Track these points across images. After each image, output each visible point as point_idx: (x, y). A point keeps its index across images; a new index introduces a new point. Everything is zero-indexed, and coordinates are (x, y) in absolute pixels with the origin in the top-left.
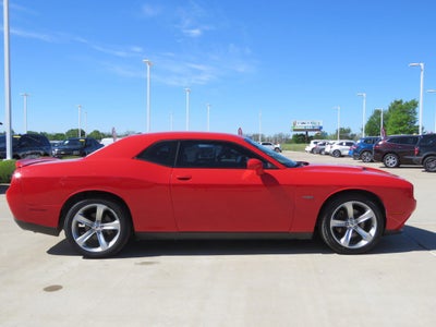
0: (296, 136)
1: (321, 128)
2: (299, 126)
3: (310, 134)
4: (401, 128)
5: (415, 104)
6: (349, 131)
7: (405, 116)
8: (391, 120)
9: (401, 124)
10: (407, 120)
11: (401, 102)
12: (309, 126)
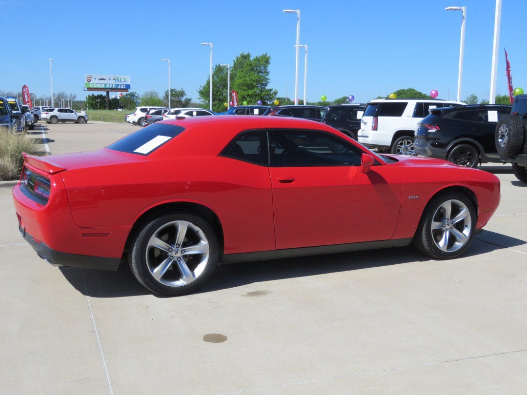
0: (92, 98)
1: (128, 87)
2: (95, 83)
3: (113, 95)
4: (250, 92)
5: (265, 60)
6: (182, 94)
7: (254, 76)
8: (237, 81)
9: (250, 87)
10: (258, 81)
11: (248, 56)
12: (111, 84)
